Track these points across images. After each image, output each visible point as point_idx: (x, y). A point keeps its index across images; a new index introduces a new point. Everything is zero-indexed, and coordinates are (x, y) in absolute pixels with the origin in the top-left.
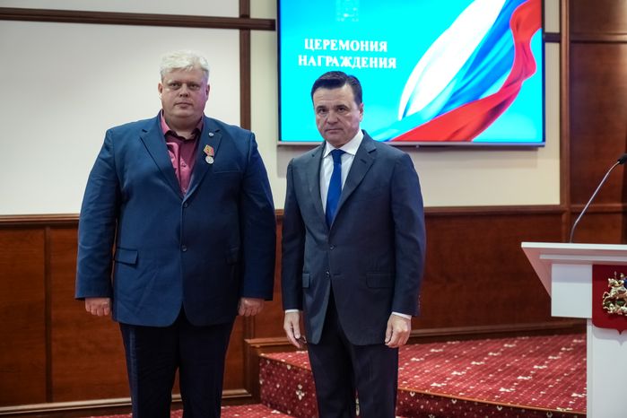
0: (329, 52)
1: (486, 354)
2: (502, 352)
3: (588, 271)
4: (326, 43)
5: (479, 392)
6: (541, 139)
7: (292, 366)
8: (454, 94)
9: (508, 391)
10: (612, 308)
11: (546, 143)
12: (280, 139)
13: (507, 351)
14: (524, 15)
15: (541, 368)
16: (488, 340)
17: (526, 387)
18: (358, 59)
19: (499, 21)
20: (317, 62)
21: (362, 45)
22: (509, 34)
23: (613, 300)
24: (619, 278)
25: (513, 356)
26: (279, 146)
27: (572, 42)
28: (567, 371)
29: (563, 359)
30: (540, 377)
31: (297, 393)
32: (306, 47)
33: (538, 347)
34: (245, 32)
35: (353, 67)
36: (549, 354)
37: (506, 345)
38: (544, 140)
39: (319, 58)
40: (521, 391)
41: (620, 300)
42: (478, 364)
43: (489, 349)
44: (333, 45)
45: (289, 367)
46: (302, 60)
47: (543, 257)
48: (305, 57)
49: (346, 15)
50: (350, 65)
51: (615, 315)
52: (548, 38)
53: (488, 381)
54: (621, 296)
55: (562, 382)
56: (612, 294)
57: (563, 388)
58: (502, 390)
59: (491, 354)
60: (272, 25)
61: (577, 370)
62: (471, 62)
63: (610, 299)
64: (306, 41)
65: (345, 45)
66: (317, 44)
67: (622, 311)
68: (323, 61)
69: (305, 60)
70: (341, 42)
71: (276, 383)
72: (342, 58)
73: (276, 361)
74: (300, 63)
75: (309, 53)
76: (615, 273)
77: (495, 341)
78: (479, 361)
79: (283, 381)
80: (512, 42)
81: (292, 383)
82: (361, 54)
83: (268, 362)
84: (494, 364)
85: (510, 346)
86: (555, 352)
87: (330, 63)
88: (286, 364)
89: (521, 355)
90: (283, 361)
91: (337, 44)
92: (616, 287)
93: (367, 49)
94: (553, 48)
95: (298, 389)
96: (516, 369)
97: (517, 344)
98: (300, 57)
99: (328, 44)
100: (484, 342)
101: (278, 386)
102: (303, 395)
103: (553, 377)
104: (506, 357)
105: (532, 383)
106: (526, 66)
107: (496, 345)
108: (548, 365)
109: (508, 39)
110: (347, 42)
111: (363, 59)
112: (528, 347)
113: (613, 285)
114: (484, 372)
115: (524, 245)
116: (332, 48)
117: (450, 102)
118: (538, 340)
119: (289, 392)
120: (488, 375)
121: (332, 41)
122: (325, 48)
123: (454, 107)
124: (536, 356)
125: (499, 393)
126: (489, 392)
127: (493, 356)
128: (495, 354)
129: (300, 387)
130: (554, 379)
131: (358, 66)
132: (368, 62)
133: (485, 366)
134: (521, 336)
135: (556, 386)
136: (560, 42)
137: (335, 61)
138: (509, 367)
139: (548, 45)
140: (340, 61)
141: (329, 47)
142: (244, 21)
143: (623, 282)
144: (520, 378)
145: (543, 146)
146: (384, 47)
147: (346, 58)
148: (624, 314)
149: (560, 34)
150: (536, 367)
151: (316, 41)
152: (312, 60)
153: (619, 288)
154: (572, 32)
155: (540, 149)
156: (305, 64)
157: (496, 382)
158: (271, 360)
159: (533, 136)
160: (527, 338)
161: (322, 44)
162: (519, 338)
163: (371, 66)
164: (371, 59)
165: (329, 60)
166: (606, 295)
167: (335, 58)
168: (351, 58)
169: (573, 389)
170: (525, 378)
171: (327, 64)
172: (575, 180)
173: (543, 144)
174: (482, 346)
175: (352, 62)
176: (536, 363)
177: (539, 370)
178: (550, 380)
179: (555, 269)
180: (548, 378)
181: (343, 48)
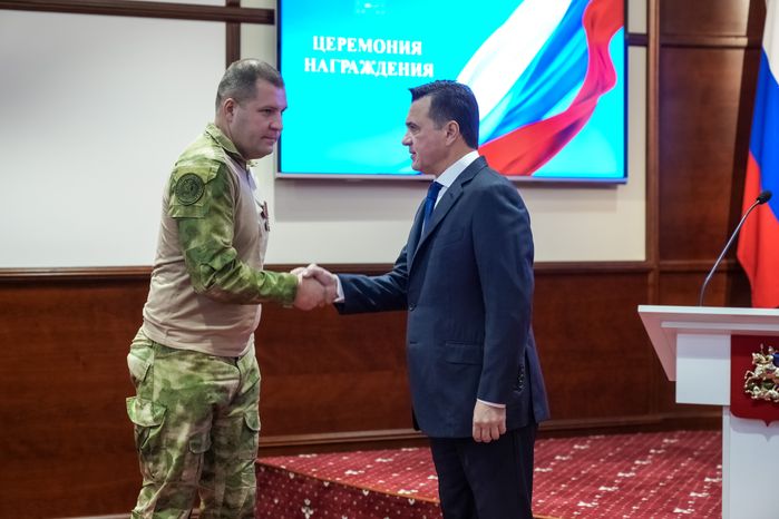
0: (345, 54)
1: (552, 458)
2: (573, 455)
3: (726, 343)
4: (342, 41)
5: (553, 507)
6: (622, 174)
7: (296, 474)
8: (510, 112)
9: (589, 505)
10: (757, 392)
11: (629, 179)
12: (279, 170)
13: (579, 454)
14: (601, 9)
15: (627, 475)
16: (552, 440)
17: (612, 501)
18: (384, 64)
19: (569, 17)
20: (328, 66)
21: (389, 46)
22: (582, 33)
23: (759, 382)
24: (766, 353)
25: (588, 460)
26: (279, 180)
27: (663, 46)
28: (663, 479)
29: (655, 464)
30: (629, 488)
31: (304, 511)
32: (315, 47)
33: (618, 449)
34: (234, 25)
35: (377, 74)
36: (635, 458)
37: (576, 447)
38: (626, 175)
39: (332, 62)
40: (607, 506)
41: (767, 381)
42: (544, 470)
43: (555, 451)
44: (351, 45)
45: (292, 476)
46: (310, 65)
47: (665, 325)
48: (314, 60)
49: (368, 5)
50: (373, 72)
51: (761, 401)
52: (632, 40)
53: (561, 493)
54: (769, 376)
55: (659, 493)
56: (756, 374)
57: (661, 502)
58: (581, 504)
59: (558, 458)
60: (269, 17)
61: (675, 478)
62: (532, 70)
63: (755, 380)
64: (315, 39)
65: (367, 46)
66: (330, 44)
67: (771, 396)
68: (338, 66)
69: (313, 64)
70: (361, 41)
71: (273, 497)
72: (362, 62)
73: (274, 468)
74: (307, 69)
75: (319, 55)
76: (762, 347)
77: (560, 440)
78: (544, 467)
79: (283, 494)
80: (585, 45)
81: (295, 497)
82: (387, 57)
83: (263, 470)
84: (565, 471)
85: (582, 447)
86: (644, 454)
87: (347, 69)
88: (287, 471)
89: (598, 460)
90: (284, 467)
91: (356, 45)
92: (762, 365)
93: (395, 51)
94: (637, 53)
95: (304, 505)
96: (595, 477)
97: (591, 445)
98: (307, 60)
99: (344, 43)
100: (547, 442)
101: (276, 501)
102: (311, 512)
103: (646, 487)
104: (579, 462)
105: (620, 495)
106: (603, 76)
107: (563, 446)
108: (635, 471)
109: (580, 42)
110: (370, 41)
111: (390, 64)
112: (606, 448)
113: (759, 361)
114: (553, 481)
115: (642, 309)
116: (350, 50)
117: (504, 124)
118: (619, 439)
119: (291, 509)
120: (559, 485)
121: (350, 40)
122: (340, 49)
123: (509, 129)
124: (619, 461)
125: (578, 509)
126: (565, 507)
127: (562, 461)
128: (564, 458)
129: (308, 502)
130: (648, 490)
131: (384, 73)
132: (397, 69)
133: (553, 474)
134: (595, 434)
135: (651, 500)
136: (647, 45)
137: (353, 66)
138: (586, 475)
139: (632, 49)
140: (360, 67)
141: (345, 47)
142: (232, 10)
143: (772, 357)
144: (602, 488)
145: (624, 183)
146: (418, 48)
147: (368, 62)
148: (772, 399)
149: (647, 35)
150: (620, 474)
151: (329, 39)
152: (323, 64)
153: (767, 366)
154: (662, 33)
155: (620, 187)
156: (313, 69)
157: (571, 494)
158: (267, 467)
159: (611, 169)
160: (603, 437)
161: (335, 44)
162: (592, 437)
163: (401, 74)
164: (401, 64)
165: (345, 64)
166: (750, 375)
167: (353, 63)
168: (374, 62)
169: (675, 503)
170: (609, 489)
171: (343, 71)
172: (665, 228)
173: (624, 180)
174: (544, 448)
175: (375, 67)
176: (620, 469)
177: (625, 478)
178: (642, 492)
179: (682, 341)
180: (640, 488)
181: (364, 49)
